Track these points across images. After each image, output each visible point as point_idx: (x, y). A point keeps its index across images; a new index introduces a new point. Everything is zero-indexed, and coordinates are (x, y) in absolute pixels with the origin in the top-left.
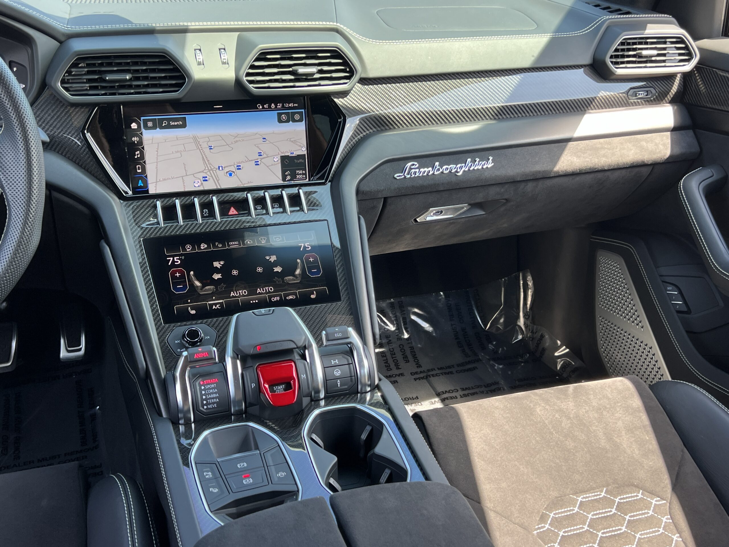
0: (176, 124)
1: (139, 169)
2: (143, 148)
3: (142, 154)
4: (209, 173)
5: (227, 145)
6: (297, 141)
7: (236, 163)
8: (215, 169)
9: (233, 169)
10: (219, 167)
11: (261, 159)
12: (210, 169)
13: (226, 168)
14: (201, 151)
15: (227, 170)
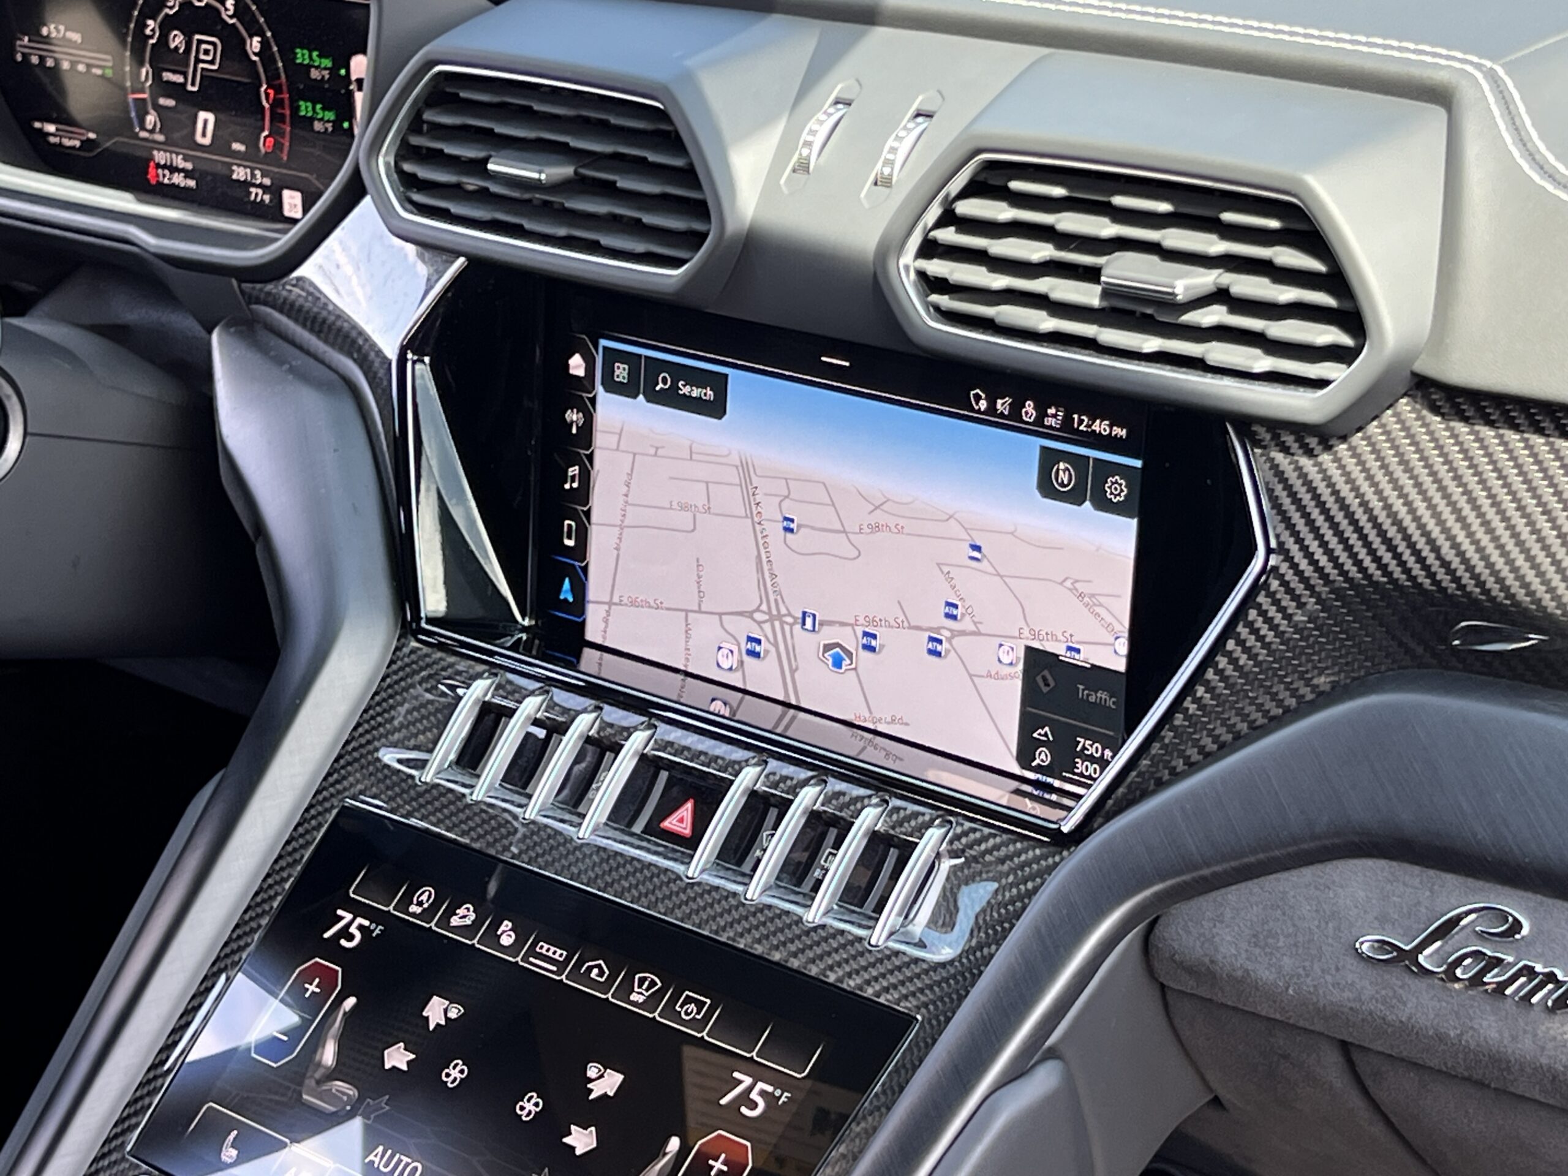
0: (695, 393)
1: (569, 537)
2: (590, 458)
3: (585, 477)
4: (767, 627)
5: (844, 532)
6: (1102, 600)
7: (861, 620)
8: (789, 620)
9: (850, 640)
10: (804, 613)
11: (955, 634)
12: (774, 612)
13: (825, 628)
14: (758, 527)
15: (828, 635)
